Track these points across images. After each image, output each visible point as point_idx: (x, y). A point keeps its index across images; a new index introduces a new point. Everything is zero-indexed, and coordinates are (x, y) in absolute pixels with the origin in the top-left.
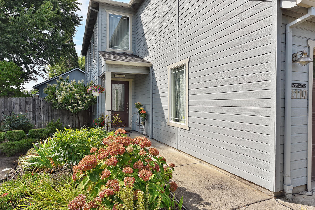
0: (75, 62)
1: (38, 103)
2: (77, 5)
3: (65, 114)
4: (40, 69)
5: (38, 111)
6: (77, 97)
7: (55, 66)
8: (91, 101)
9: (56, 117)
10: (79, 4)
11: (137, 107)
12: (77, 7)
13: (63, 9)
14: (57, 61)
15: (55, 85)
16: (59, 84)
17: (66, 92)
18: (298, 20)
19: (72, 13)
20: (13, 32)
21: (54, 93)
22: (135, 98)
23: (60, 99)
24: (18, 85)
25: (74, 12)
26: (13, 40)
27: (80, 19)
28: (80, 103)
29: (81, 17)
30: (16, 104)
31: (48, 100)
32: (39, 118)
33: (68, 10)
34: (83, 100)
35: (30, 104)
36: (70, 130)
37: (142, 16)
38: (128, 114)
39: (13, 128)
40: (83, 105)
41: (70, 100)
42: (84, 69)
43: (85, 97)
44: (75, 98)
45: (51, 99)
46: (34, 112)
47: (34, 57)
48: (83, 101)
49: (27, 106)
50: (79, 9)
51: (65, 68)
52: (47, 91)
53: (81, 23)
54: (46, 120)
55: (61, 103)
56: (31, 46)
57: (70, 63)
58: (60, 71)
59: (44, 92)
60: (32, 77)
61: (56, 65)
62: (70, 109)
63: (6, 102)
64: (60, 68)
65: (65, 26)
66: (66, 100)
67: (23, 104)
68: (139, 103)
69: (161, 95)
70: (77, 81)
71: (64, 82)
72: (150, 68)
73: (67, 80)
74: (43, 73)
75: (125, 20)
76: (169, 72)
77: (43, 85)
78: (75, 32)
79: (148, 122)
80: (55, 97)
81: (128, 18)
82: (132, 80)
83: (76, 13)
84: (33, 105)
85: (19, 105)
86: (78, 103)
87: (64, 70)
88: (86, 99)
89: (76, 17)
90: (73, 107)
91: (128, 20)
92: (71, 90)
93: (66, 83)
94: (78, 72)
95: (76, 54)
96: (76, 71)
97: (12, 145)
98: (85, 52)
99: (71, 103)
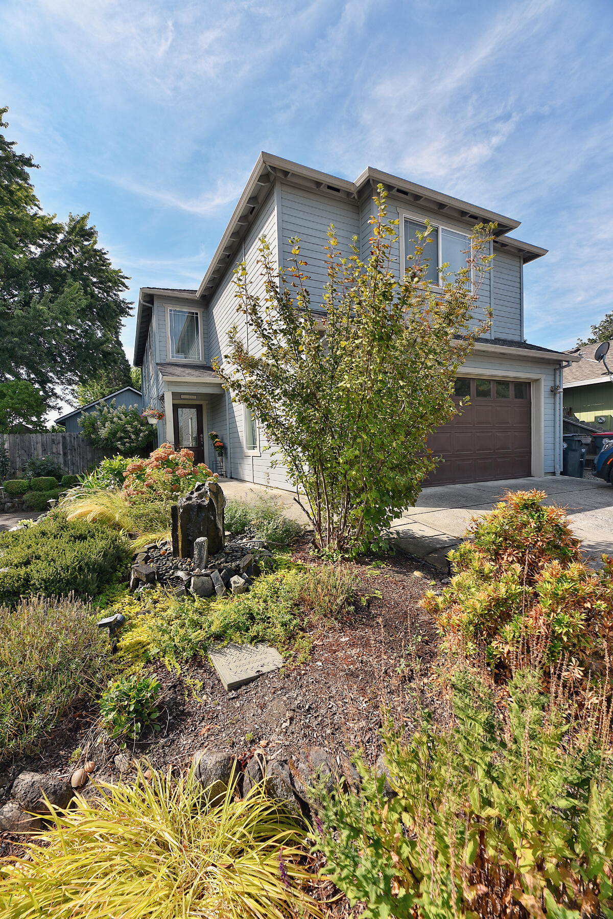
0: (125, 376)
1: (71, 442)
2: (123, 280)
4: (67, 392)
5: (71, 454)
6: (129, 429)
7: (90, 385)
8: (149, 435)
10: (127, 278)
11: (212, 439)
12: (124, 285)
13: (100, 288)
14: (94, 376)
15: (94, 413)
16: (101, 411)
17: (112, 422)
19: (115, 294)
20: (20, 333)
21: (93, 425)
22: (212, 426)
23: (104, 432)
24: (39, 417)
25: (119, 293)
26: (22, 346)
27: (130, 306)
28: (133, 437)
29: (131, 303)
30: (37, 443)
31: (86, 436)
32: (73, 464)
33: (107, 290)
34: (137, 432)
35: (59, 442)
36: (120, 457)
37: (215, 311)
38: (203, 451)
39: (39, 475)
40: (138, 441)
41: (119, 434)
42: (140, 389)
43: (140, 429)
44: (126, 431)
45: (89, 434)
46: (65, 454)
47: (56, 373)
48: (137, 435)
49: (54, 445)
50: (126, 287)
51: (108, 387)
52: (83, 423)
53: (131, 312)
54: (83, 467)
55: (105, 439)
56: (49, 352)
57: (116, 379)
58: (99, 394)
59: (79, 425)
60: (51, 404)
61: (91, 383)
62: (119, 446)
63: (22, 441)
64: (99, 387)
65: (104, 317)
66: (113, 434)
68: (215, 433)
69: (236, 419)
70: (127, 407)
71: (108, 408)
73: (112, 406)
74: (70, 397)
75: (193, 319)
77: (76, 414)
78: (123, 328)
79: (227, 458)
80: (95, 429)
81: (197, 314)
82: (207, 402)
83: (122, 296)
84: (63, 445)
85: (43, 445)
86: (130, 437)
87: (106, 392)
88: (142, 431)
89: (123, 302)
90: (124, 444)
91: (197, 318)
92: (120, 419)
93: (111, 410)
94: (130, 393)
95: (127, 361)
96: (127, 393)
97: (41, 496)
98: (139, 361)
99: (121, 438)
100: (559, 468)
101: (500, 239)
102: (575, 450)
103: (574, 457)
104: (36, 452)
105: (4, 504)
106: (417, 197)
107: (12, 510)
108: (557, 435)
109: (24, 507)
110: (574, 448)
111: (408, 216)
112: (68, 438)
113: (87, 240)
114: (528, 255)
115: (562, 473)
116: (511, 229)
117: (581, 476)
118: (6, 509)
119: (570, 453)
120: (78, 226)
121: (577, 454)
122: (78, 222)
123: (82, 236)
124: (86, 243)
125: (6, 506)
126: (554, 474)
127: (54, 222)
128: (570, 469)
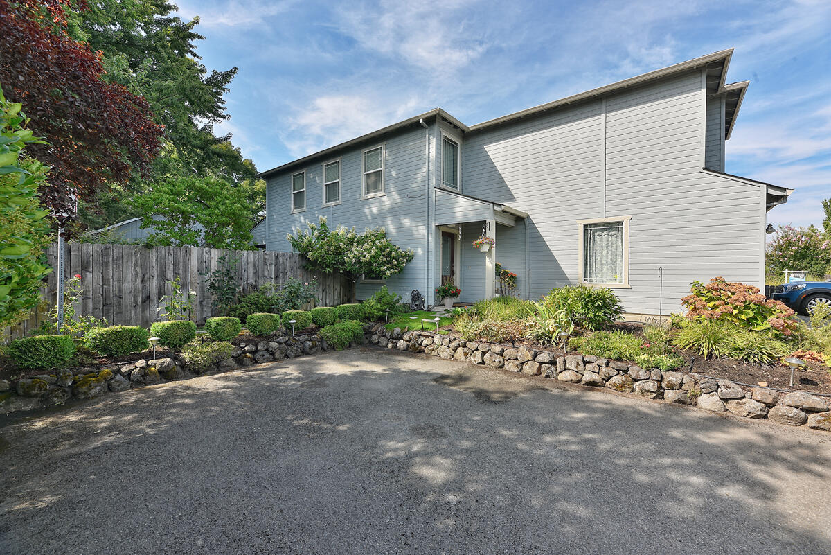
35: (272, 264)
37: (489, 147)
67: (260, 261)
72: (526, 220)
76: (580, 227)
81: (457, 144)
105: (304, 343)
125: (307, 345)
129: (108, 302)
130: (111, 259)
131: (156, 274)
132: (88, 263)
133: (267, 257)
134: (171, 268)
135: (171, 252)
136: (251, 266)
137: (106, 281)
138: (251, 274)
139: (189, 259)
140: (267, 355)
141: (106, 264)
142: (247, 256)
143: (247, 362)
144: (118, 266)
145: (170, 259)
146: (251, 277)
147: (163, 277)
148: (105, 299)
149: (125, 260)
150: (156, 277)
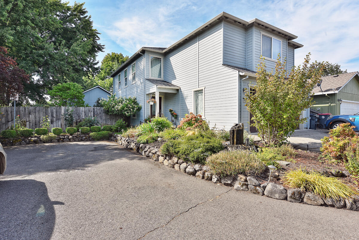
1: (97, 111)
2: (97, 34)
3: (113, 119)
5: (97, 117)
6: (130, 106)
9: (108, 120)
10: (99, 33)
11: (170, 111)
17: (122, 103)
18: (244, 79)
23: (118, 107)
27: (103, 47)
28: (132, 110)
29: (104, 46)
34: (133, 108)
35: (92, 111)
37: (171, 59)
39: (91, 125)
44: (128, 107)
49: (89, 113)
50: (98, 38)
63: (76, 110)
67: (87, 111)
68: (172, 109)
69: (187, 104)
72: (179, 90)
76: (193, 92)
81: (161, 59)
82: (163, 96)
83: (98, 42)
85: (85, 112)
86: (130, 110)
90: (128, 113)
94: (98, 89)
99: (126, 110)
100: (309, 127)
101: (290, 41)
102: (314, 120)
103: (313, 122)
104: (82, 115)
105: (82, 137)
106: (266, 27)
107: (86, 140)
108: (308, 114)
109: (90, 139)
110: (313, 119)
111: (263, 34)
112: (96, 110)
113: (82, 15)
114: (297, 46)
115: (310, 128)
116: (294, 39)
117: (315, 129)
118: (83, 140)
119: (312, 121)
120: (79, 8)
121: (314, 121)
122: (78, 6)
123: (80, 13)
124: (81, 16)
125: (83, 138)
126: (307, 128)
127: (68, 5)
128: (312, 127)
129: (36, 124)
130: (37, 111)
131: (50, 115)
132: (30, 112)
133: (90, 109)
134: (55, 113)
135: (55, 108)
136: (83, 112)
137: (35, 117)
138: (84, 115)
139: (61, 111)
140: (68, 140)
141: (35, 112)
142: (82, 109)
143: (61, 141)
144: (39, 113)
145: (54, 110)
146: (84, 116)
147: (52, 116)
148: (35, 123)
149: (41, 111)
150: (50, 116)
